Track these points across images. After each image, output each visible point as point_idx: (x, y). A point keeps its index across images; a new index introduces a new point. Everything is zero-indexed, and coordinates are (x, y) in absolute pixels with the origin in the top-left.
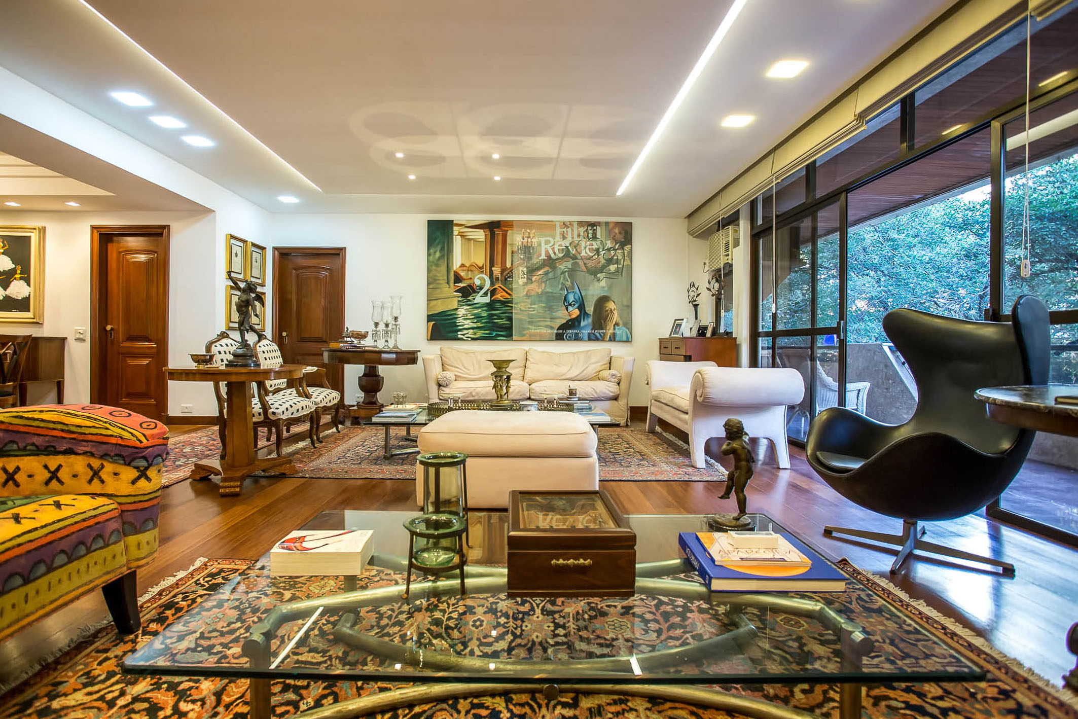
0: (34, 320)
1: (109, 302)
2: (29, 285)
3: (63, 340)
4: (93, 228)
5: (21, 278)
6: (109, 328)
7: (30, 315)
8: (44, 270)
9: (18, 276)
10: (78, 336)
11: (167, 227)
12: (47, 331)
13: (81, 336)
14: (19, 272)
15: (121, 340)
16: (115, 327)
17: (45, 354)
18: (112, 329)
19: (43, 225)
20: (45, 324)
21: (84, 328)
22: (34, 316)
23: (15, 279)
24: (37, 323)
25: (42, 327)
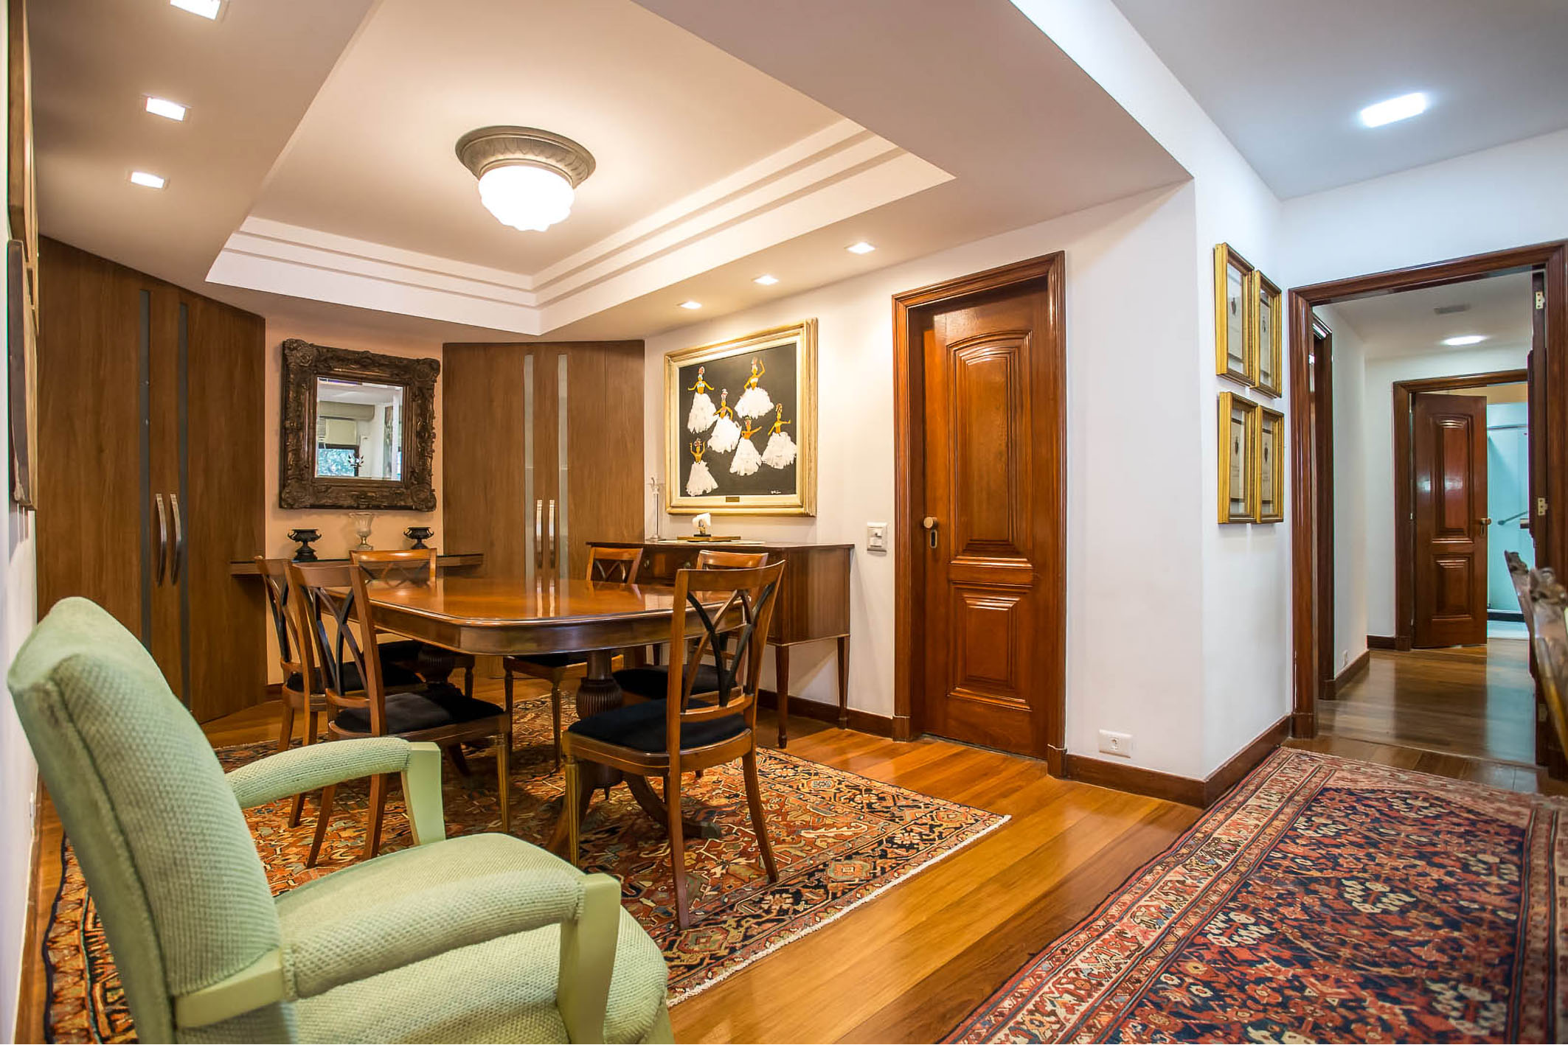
0: (802, 510)
1: (928, 463)
2: (794, 440)
3: (849, 549)
4: (898, 299)
5: (783, 429)
6: (929, 522)
7: (793, 499)
8: (816, 407)
9: (778, 425)
10: (873, 541)
11: (1061, 254)
12: (822, 534)
13: (879, 542)
14: (779, 416)
15: (953, 553)
16: (941, 519)
17: (819, 581)
18: (935, 526)
19: (814, 316)
20: (819, 516)
21: (884, 525)
22: (802, 502)
23: (774, 430)
24: (807, 515)
25: (813, 523)
